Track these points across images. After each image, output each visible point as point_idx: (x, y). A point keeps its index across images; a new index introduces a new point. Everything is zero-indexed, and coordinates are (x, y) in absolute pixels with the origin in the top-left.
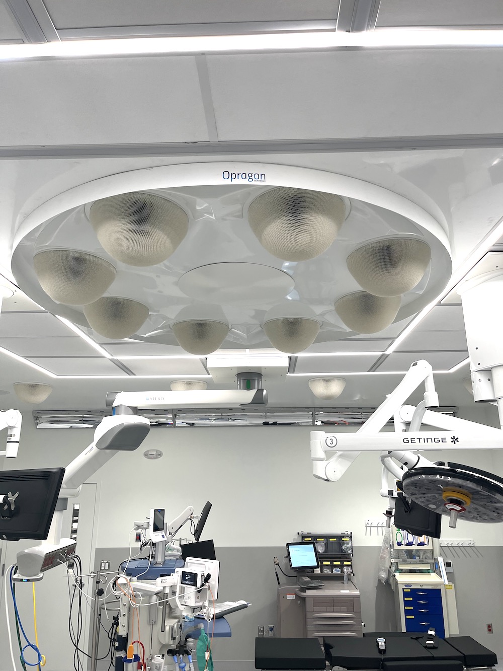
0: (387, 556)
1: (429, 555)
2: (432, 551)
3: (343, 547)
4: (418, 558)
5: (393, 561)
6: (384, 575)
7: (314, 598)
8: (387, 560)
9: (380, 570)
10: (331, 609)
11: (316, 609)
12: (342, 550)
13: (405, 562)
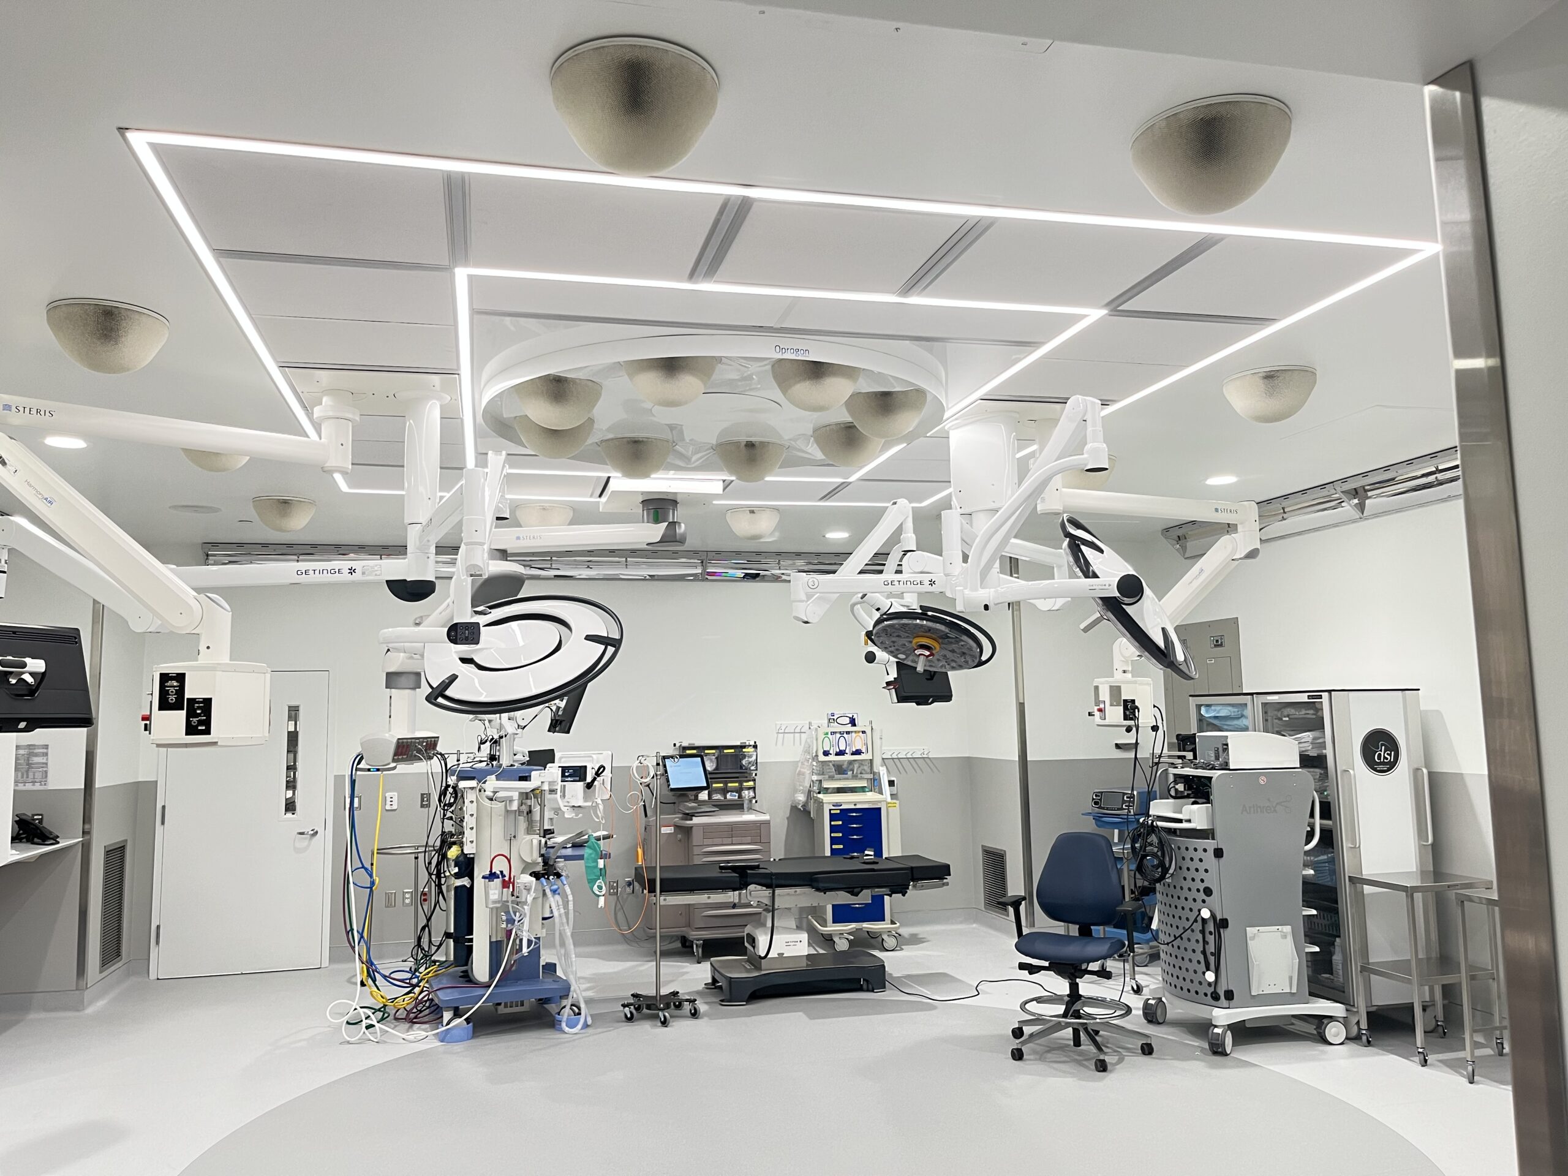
0: (807, 772)
1: (867, 768)
2: (871, 761)
3: (744, 762)
4: (850, 773)
5: (815, 778)
6: (801, 798)
7: (705, 826)
8: (807, 777)
9: (795, 791)
10: (729, 840)
11: (707, 841)
12: (741, 767)
13: (831, 778)
